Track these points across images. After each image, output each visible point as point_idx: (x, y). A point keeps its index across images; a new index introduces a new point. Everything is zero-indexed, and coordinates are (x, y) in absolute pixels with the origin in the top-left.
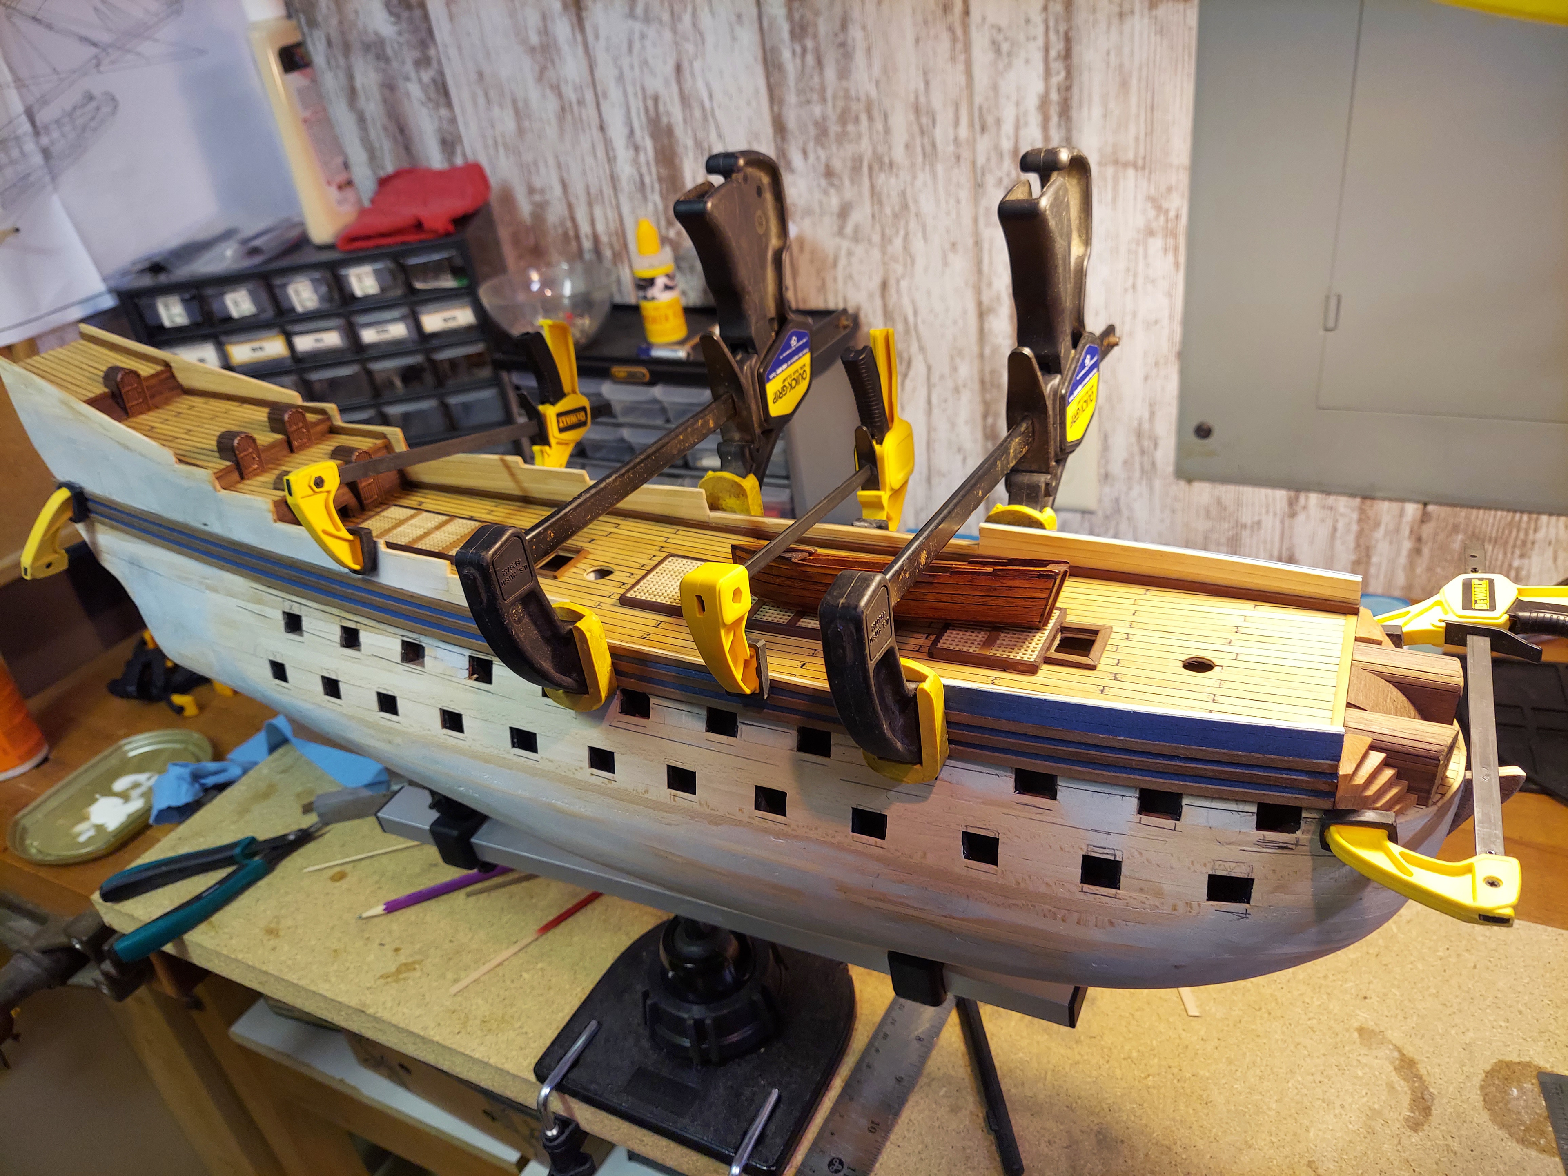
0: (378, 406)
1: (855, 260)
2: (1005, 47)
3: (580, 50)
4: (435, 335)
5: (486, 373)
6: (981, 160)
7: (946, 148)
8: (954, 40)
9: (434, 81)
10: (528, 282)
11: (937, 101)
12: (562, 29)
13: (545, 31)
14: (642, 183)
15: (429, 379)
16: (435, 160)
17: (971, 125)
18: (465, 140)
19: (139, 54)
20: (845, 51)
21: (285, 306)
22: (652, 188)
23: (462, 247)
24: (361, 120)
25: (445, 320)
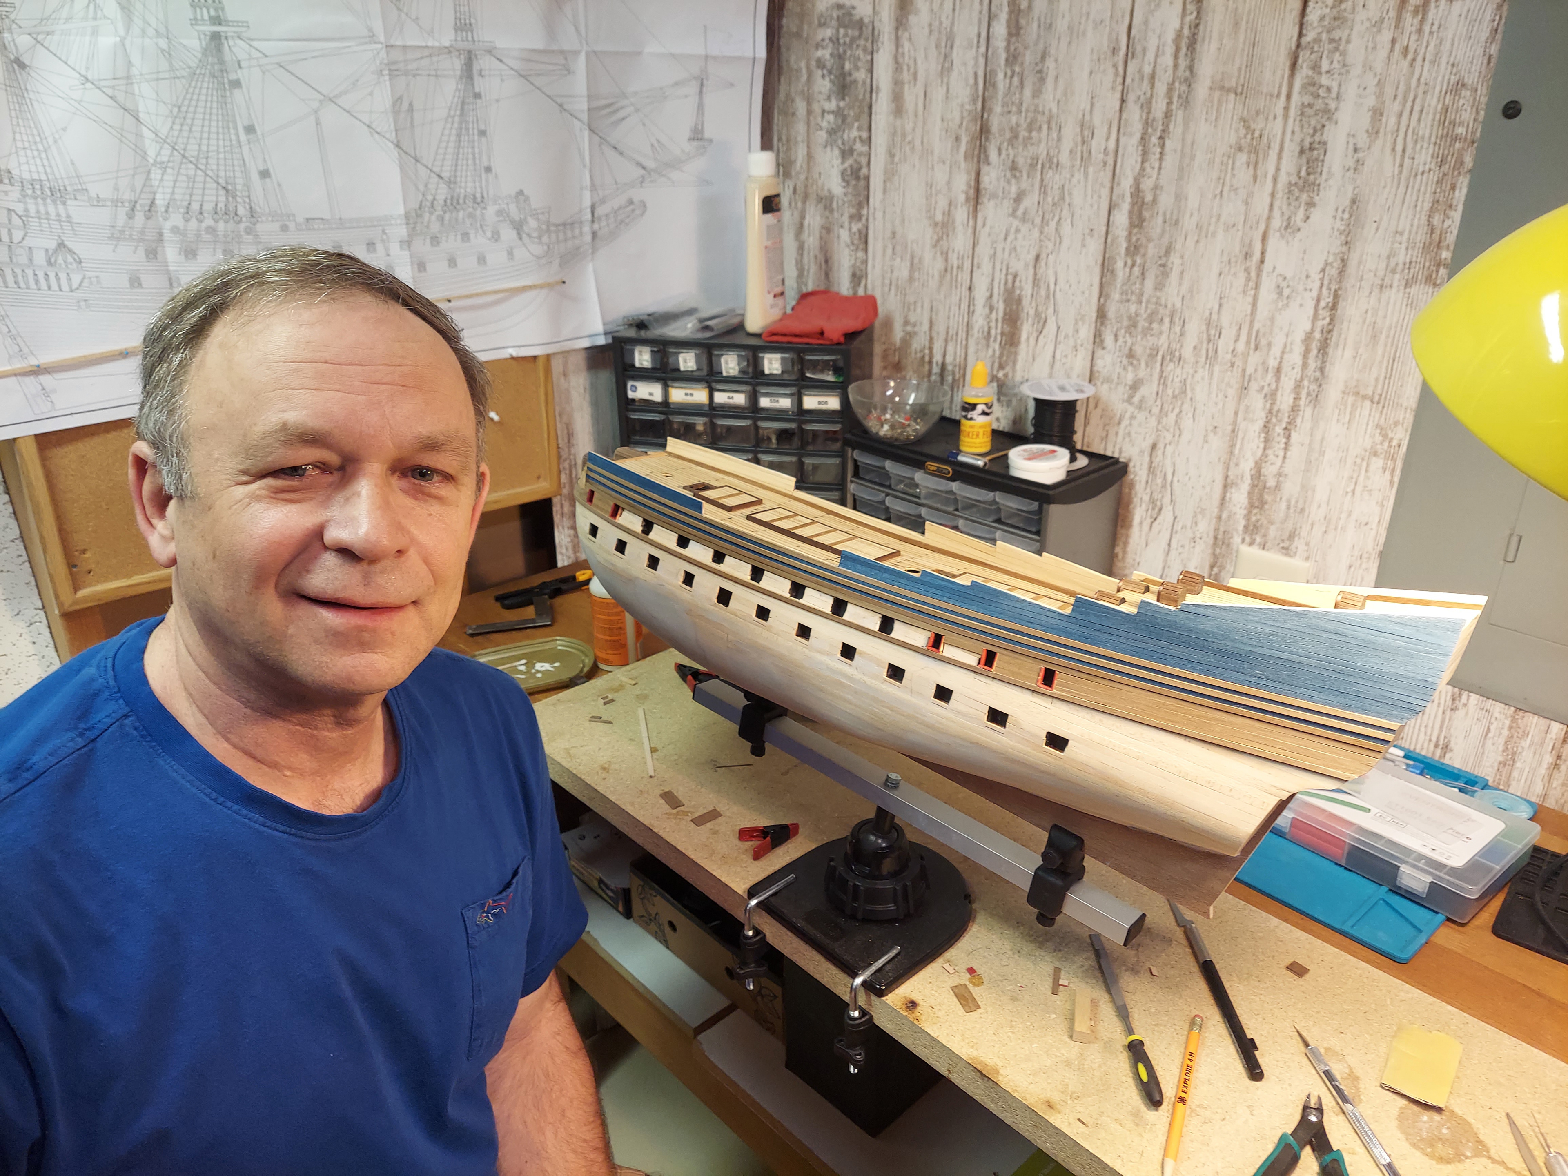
0: (756, 453)
1: (1135, 423)
2: (1286, 292)
3: (970, 230)
4: (810, 412)
5: (837, 446)
6: (1250, 370)
7: (1224, 355)
8: (1248, 279)
9: (860, 231)
10: (886, 387)
11: (1225, 320)
12: (961, 214)
13: (948, 213)
14: (989, 333)
15: (796, 442)
16: (844, 287)
17: (1248, 342)
18: (869, 276)
19: (669, 178)
20: (1164, 269)
21: (715, 369)
22: (996, 337)
23: (846, 355)
24: (801, 248)
25: (820, 403)
